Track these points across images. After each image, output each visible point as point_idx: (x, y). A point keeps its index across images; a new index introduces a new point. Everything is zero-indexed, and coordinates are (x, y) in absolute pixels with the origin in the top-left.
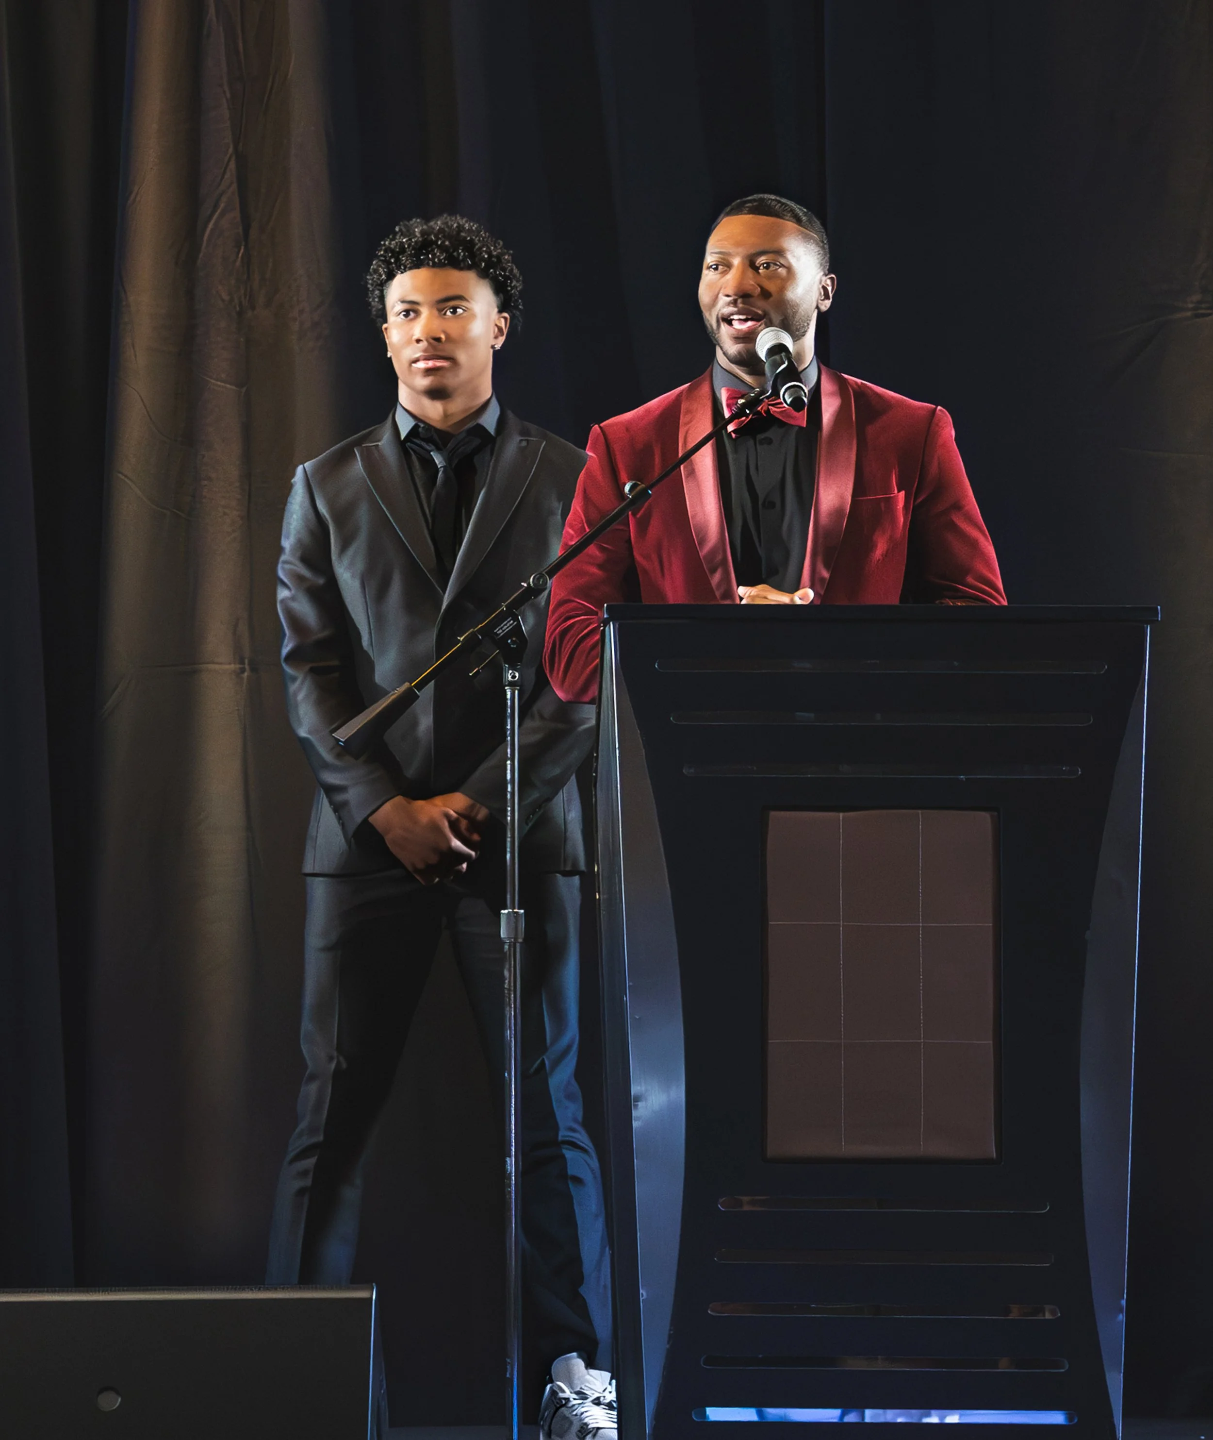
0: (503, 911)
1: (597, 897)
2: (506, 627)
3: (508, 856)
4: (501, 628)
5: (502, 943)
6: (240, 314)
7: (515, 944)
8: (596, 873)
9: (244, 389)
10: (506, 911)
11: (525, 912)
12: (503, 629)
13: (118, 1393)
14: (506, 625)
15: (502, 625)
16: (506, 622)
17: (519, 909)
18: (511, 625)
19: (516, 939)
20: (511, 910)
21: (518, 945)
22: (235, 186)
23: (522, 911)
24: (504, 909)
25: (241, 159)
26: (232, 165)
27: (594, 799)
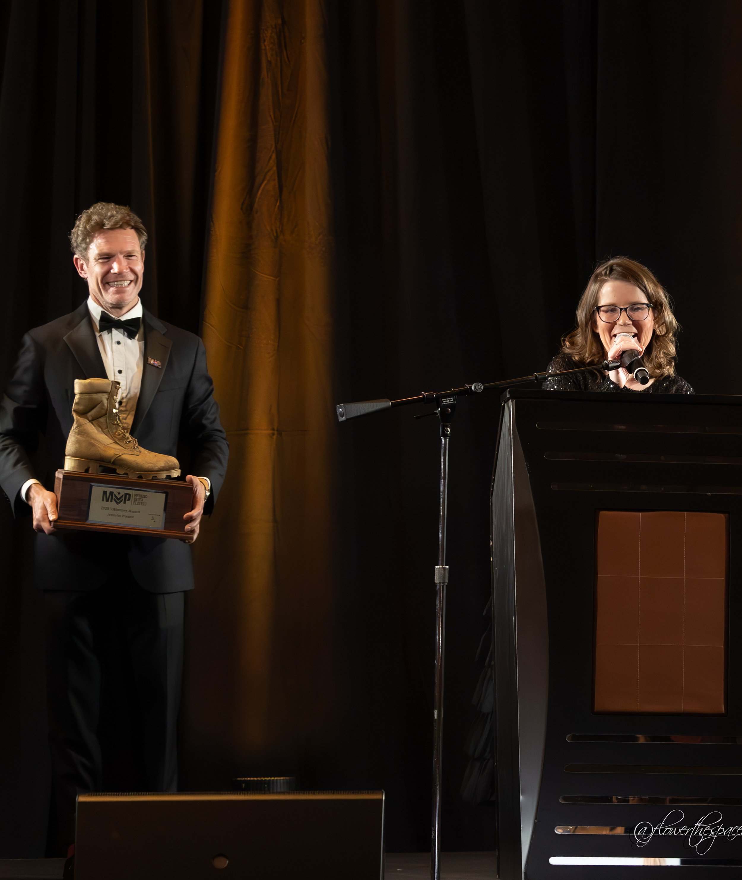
0: (436, 567)
1: (492, 560)
2: (449, 401)
3: (440, 535)
4: (446, 400)
5: (435, 585)
6: (277, 238)
7: (443, 586)
8: (491, 546)
9: (277, 279)
10: (438, 567)
11: (449, 567)
12: (447, 401)
13: (227, 857)
14: (449, 400)
15: (447, 399)
16: (450, 398)
17: (446, 565)
18: (451, 402)
19: (444, 583)
20: (441, 566)
21: (445, 587)
22: (275, 168)
23: (447, 567)
24: (438, 565)
25: (279, 153)
26: (274, 156)
27: (491, 504)
